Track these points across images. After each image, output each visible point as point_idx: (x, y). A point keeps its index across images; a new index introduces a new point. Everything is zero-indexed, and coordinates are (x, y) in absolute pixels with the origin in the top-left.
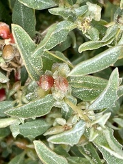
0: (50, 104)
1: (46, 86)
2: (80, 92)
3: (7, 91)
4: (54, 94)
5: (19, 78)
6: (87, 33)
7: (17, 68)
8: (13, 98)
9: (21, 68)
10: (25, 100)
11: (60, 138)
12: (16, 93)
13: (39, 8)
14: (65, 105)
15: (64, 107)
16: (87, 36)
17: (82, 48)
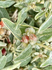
0: (30, 48)
1: (26, 41)
2: (41, 38)
3: (6, 49)
4: (31, 43)
5: (10, 41)
6: (36, 10)
7: (7, 37)
8: (10, 51)
9: (9, 36)
10: (17, 50)
11: (45, 63)
12: (11, 48)
13: (8, 6)
14: (37, 46)
15: (37, 47)
16: (36, 11)
17: (36, 17)
